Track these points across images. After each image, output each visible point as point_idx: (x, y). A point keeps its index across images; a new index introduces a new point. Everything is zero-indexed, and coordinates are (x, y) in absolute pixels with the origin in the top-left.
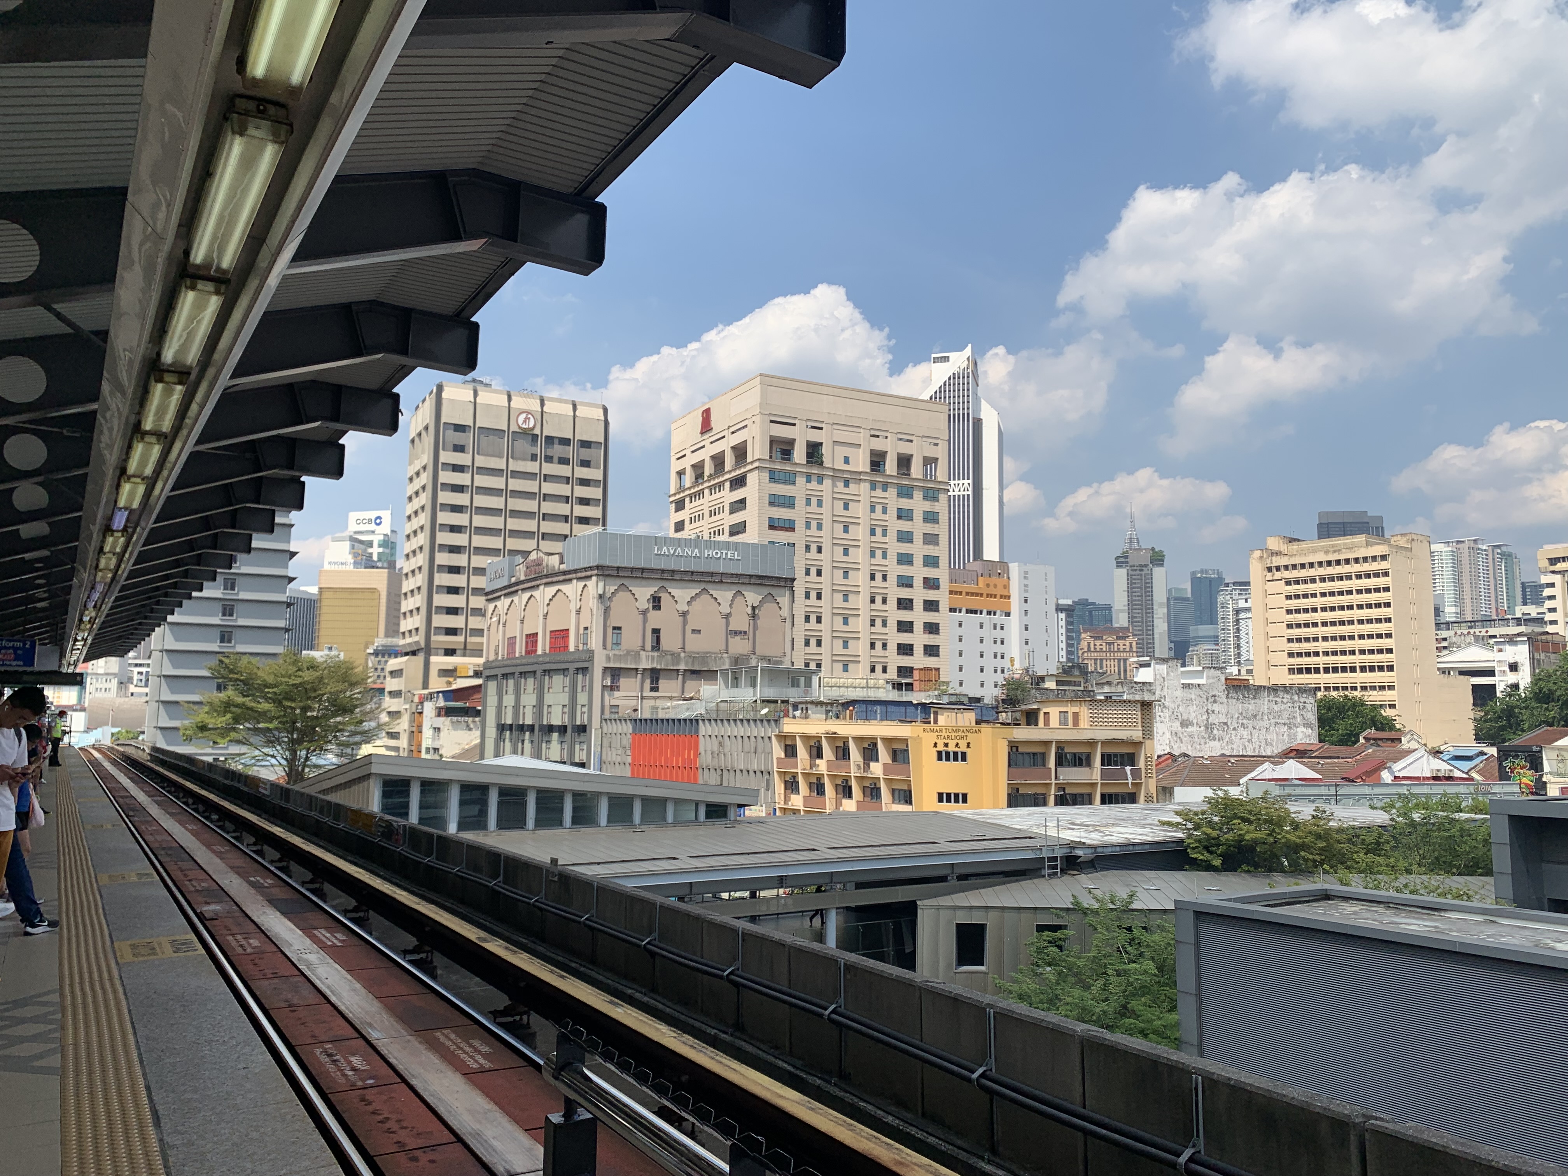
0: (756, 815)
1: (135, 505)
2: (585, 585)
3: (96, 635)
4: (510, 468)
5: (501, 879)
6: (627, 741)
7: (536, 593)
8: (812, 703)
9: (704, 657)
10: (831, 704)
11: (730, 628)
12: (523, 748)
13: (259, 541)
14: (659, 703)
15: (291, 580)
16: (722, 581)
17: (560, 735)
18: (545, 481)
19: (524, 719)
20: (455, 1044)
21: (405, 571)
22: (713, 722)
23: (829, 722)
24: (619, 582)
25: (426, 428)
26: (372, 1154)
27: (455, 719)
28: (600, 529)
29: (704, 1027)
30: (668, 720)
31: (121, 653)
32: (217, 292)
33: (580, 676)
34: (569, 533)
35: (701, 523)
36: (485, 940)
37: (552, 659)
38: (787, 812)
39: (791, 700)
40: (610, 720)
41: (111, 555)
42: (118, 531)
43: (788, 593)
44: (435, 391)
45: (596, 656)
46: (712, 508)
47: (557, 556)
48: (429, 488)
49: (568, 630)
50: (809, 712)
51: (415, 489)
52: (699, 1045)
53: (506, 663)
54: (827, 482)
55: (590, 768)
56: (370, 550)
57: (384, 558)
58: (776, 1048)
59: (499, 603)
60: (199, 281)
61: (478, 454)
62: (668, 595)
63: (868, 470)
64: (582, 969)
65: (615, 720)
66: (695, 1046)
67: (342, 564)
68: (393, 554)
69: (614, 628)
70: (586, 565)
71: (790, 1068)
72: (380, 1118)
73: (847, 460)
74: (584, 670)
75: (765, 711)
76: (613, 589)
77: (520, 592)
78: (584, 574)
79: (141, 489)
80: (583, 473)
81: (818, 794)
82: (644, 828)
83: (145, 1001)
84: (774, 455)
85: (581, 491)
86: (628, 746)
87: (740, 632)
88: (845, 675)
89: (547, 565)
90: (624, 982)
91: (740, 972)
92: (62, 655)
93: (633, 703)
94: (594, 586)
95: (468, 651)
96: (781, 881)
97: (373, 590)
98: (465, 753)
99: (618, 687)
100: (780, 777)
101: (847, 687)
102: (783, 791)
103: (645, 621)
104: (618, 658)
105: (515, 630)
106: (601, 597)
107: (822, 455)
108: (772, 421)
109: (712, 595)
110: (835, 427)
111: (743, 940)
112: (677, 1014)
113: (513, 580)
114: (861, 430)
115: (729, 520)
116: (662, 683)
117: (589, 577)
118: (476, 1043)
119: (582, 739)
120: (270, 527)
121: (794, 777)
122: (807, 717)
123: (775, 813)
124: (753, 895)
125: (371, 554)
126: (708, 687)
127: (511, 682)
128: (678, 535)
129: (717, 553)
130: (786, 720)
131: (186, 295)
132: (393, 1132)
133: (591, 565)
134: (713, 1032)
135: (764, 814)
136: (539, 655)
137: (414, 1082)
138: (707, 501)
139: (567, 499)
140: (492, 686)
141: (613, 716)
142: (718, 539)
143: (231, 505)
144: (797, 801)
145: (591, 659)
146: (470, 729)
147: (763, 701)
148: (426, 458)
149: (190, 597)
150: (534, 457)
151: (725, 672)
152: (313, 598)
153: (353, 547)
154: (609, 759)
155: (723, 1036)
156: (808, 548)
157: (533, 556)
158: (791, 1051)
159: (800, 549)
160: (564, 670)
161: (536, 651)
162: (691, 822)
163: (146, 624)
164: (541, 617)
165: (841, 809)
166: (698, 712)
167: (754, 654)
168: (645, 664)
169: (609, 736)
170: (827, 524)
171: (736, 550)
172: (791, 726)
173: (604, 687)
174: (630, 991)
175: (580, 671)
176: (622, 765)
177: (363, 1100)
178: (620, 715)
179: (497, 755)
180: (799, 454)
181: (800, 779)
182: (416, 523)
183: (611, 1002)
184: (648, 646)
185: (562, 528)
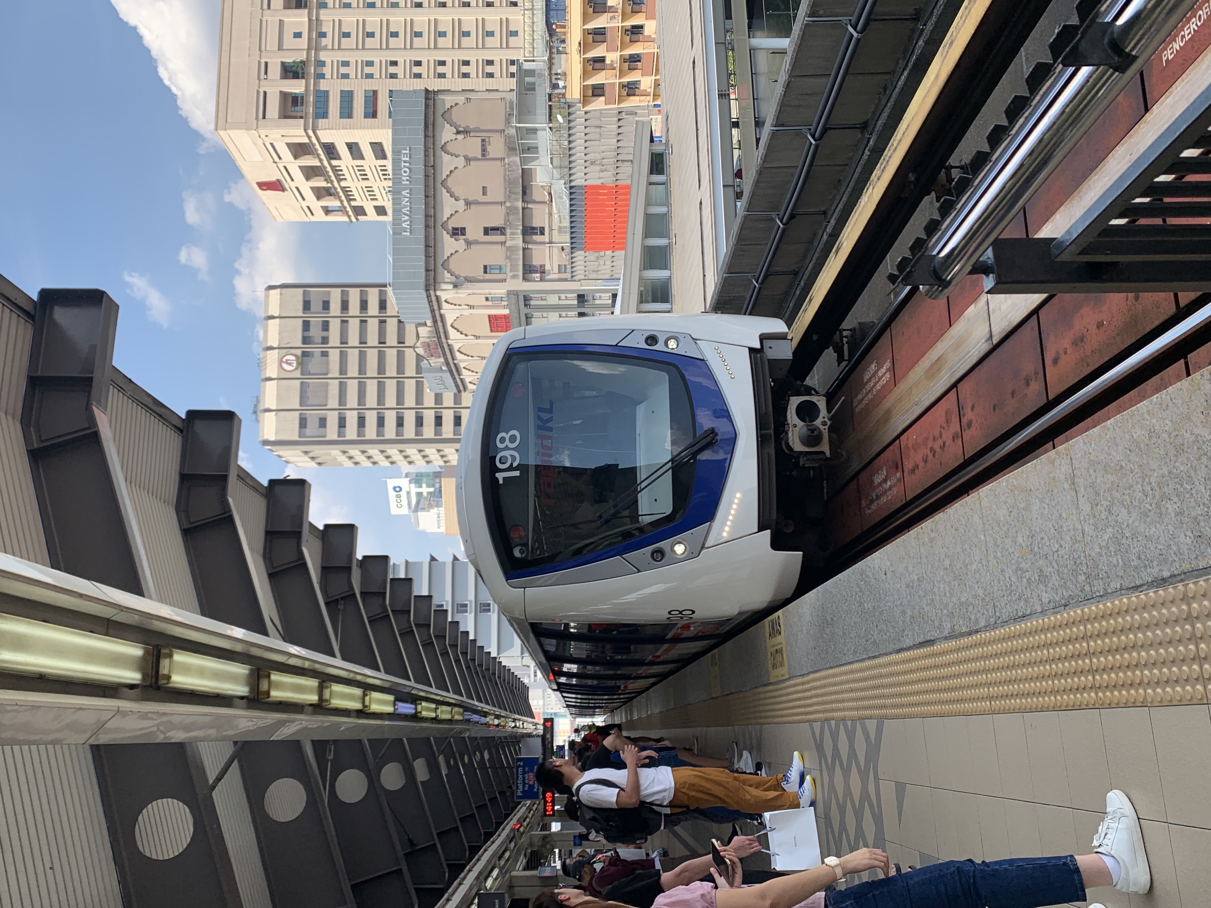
0: (660, 125)
1: (391, 698)
2: (446, 301)
3: (511, 712)
4: (337, 375)
6: (591, 255)
7: (456, 347)
8: (550, 69)
9: (509, 182)
10: (551, 48)
11: (480, 156)
13: (421, 589)
14: (555, 226)
15: (455, 559)
16: (433, 166)
18: (347, 343)
20: (867, 394)
21: (442, 464)
22: (572, 172)
23: (568, 51)
24: (440, 269)
25: (306, 453)
26: (962, 461)
28: (389, 290)
30: (571, 217)
32: (171, 656)
33: (532, 302)
34: (396, 319)
35: (375, 188)
38: (657, 93)
39: (548, 90)
40: (572, 272)
41: (439, 711)
42: (416, 709)
43: (440, 97)
44: (269, 447)
45: (513, 288)
46: (360, 178)
47: (420, 329)
48: (363, 447)
49: (489, 316)
50: (559, 71)
51: (365, 459)
52: (882, 164)
54: (323, 56)
55: (617, 290)
56: (425, 494)
57: (431, 482)
58: (885, 88)
59: (467, 380)
60: (161, 672)
61: (326, 405)
62: (450, 221)
63: (306, 11)
64: (802, 284)
65: (572, 267)
66: (882, 167)
67: (439, 517)
68: (428, 475)
69: (485, 272)
70: (426, 301)
71: (906, 73)
72: (930, 456)
73: (298, 35)
74: (527, 299)
75: (560, 118)
76: (447, 275)
77: (456, 362)
78: (435, 303)
79: (376, 695)
80: (335, 308)
81: (640, 61)
82: (672, 235)
83: (823, 656)
84: (299, 114)
85: (354, 308)
86: (596, 254)
87: (483, 146)
88: (521, 33)
89: (429, 337)
91: (813, 127)
92: (530, 735)
93: (556, 251)
94: (446, 293)
96: (723, 96)
99: (541, 266)
100: (623, 101)
101: (533, 31)
102: (637, 98)
103: (477, 242)
104: (513, 268)
106: (455, 286)
107: (294, 62)
108: (264, 117)
109: (448, 176)
110: (263, 48)
111: (782, 125)
112: (849, 190)
113: (444, 368)
114: (264, 19)
115: (370, 159)
116: (536, 223)
117: (438, 298)
118: (867, 377)
119: (590, 298)
120: (408, 581)
121: (624, 86)
122: (565, 74)
123: (659, 106)
124: (736, 125)
125: (428, 493)
126: (538, 177)
128: (390, 211)
129: (405, 172)
130: (568, 96)
132: (944, 444)
133: (425, 296)
134: (867, 152)
135: (659, 117)
138: (352, 183)
139: (363, 322)
141: (569, 270)
142: (390, 171)
143: (388, 615)
144: (646, 83)
145: (516, 294)
147: (550, 120)
148: (335, 452)
149: (475, 641)
150: (325, 354)
151: (523, 161)
153: (423, 509)
154: (608, 271)
155: (871, 142)
156: (393, 76)
157: (421, 351)
158: (889, 73)
159: (394, 85)
160: (527, 318)
162: (667, 189)
163: (500, 673)
164: (478, 341)
165: (653, 36)
166: (563, 186)
167: (504, 130)
168: (518, 241)
169: (587, 273)
170: (367, 56)
171: (400, 152)
172: (574, 93)
173: (542, 280)
174: (825, 237)
175: (527, 302)
176: (614, 259)
177: (913, 471)
178: (567, 263)
180: (296, 87)
181: (625, 80)
182: (397, 456)
183: (837, 252)
184: (501, 238)
185: (392, 326)
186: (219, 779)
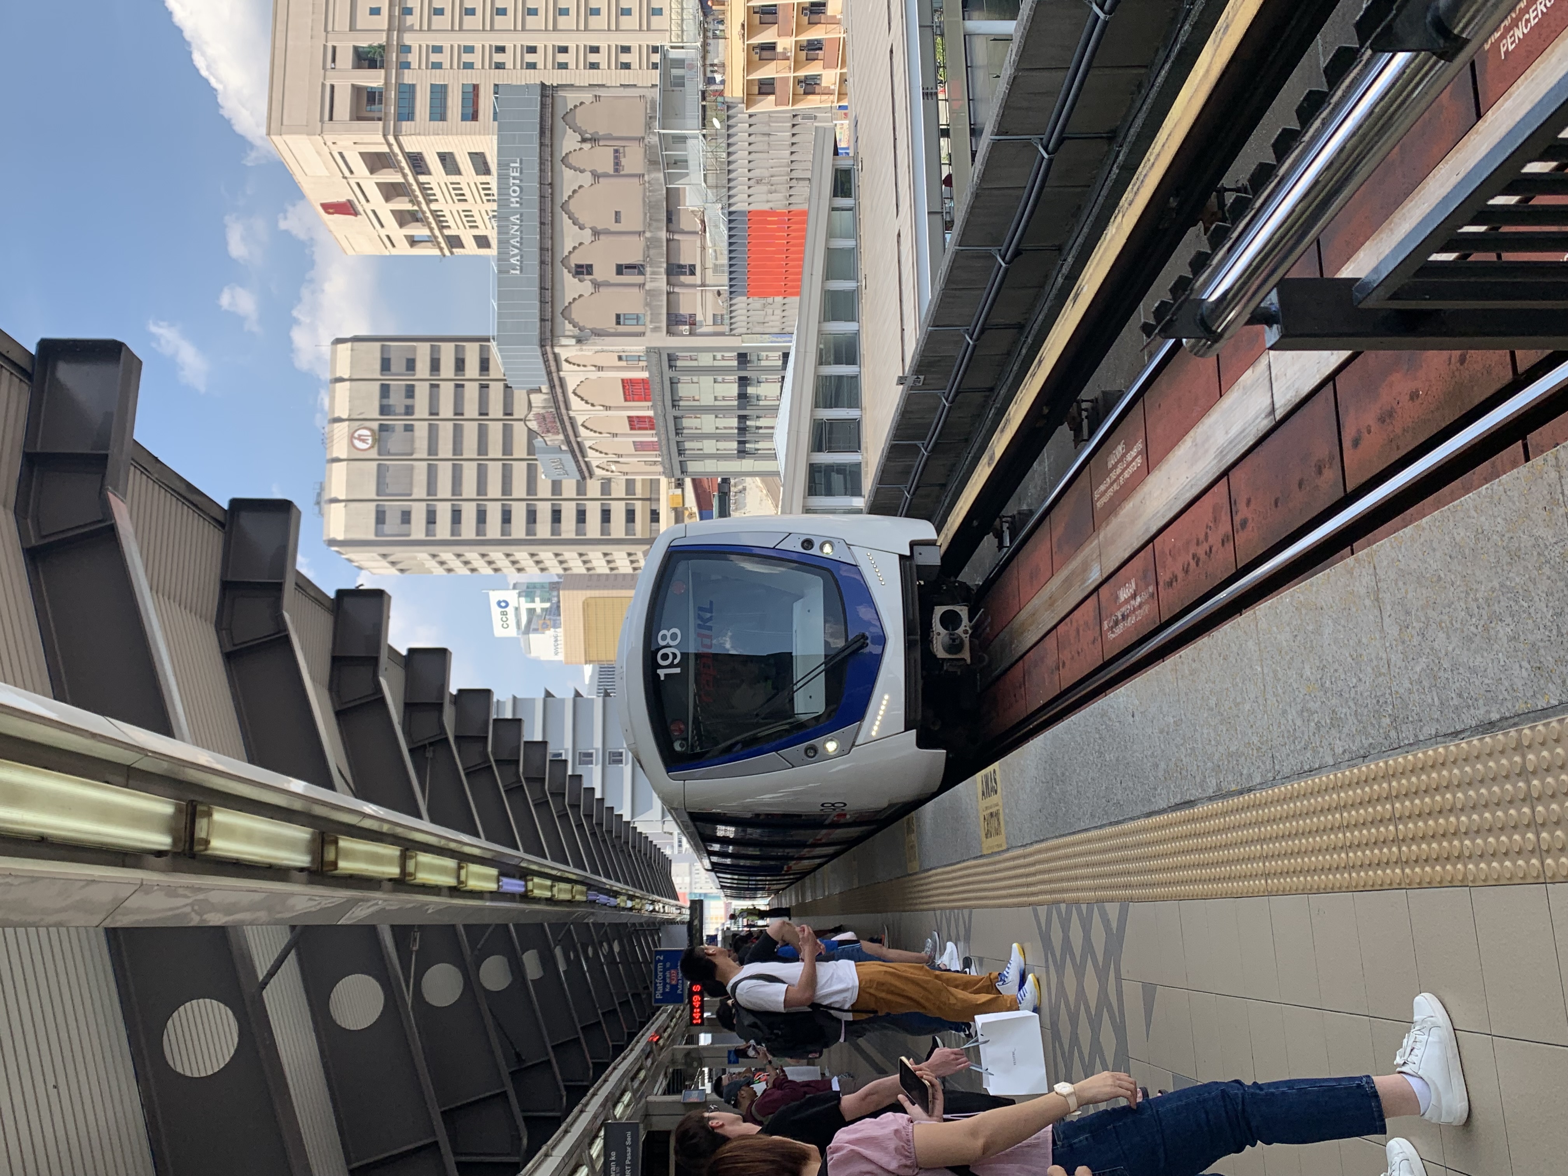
0: (847, 132)
1: (494, 872)
2: (566, 361)
3: (648, 891)
4: (425, 456)
5: (919, 443)
6: (756, 302)
7: (580, 420)
8: (704, 58)
9: (650, 206)
10: (705, 31)
11: (611, 172)
12: (766, 428)
13: (534, 732)
14: (709, 264)
15: (578, 694)
16: (551, 184)
17: (749, 385)
18: (437, 414)
19: (732, 428)
20: (1112, 484)
21: (561, 572)
22: (731, 193)
23: (728, 34)
24: (559, 318)
25: (384, 556)
26: (1234, 571)
27: (732, 507)
28: (493, 345)
29: (1109, 183)
30: (730, 252)
31: (666, 863)
32: (209, 814)
33: (679, 363)
34: (501, 384)
35: (475, 213)
36: (991, 458)
37: (659, 398)
38: (843, 91)
39: (701, 87)
40: (731, 324)
41: (555, 890)
42: (526, 886)
43: (561, 93)
44: (336, 548)
45: (654, 345)
46: (455, 198)
47: (532, 396)
48: (459, 549)
49: (623, 381)
50: (716, 61)
51: (461, 565)
52: (1134, 185)
53: (665, 452)
54: (408, 39)
55: (790, 347)
56: (539, 611)
57: (547, 596)
58: (1140, 86)
59: (594, 463)
60: (196, 836)
61: (410, 495)
62: (572, 256)
64: (1030, 340)
65: (731, 318)
66: (1135, 189)
67: (556, 641)
68: (542, 586)
69: (618, 323)
70: (541, 360)
71: (1167, 67)
72: (1193, 563)
73: (375, 11)
74: (672, 359)
75: (716, 123)
76: (569, 326)
77: (579, 439)
78: (552, 363)
79: (474, 868)
80: (423, 368)
81: (821, 49)
82: (861, 277)
83: (1051, 821)
84: (377, 115)
85: (447, 369)
86: (762, 301)
87: (616, 158)
88: (666, 12)
89: (544, 408)
90: (1047, 288)
91: (1045, 137)
92: (672, 922)
93: (710, 297)
94: (567, 349)
95: (653, 496)
96: (929, 95)
97: (586, 605)
98: (772, 493)
99: (691, 316)
100: (799, 101)
101: (682, 9)
102: (816, 98)
103: (607, 284)
104: (655, 318)
105: (627, 441)
106: (579, 341)
107: (370, 46)
108: (331, 119)
109: (570, 197)
110: (330, 28)
111: (1006, 133)
112: (1091, 218)
113: (564, 448)
115: (469, 175)
116: (685, 260)
117: (556, 357)
118: (1112, 462)
119: (754, 358)
120: (516, 723)
121: (800, 82)
122: (723, 65)
123: (845, 108)
124: (945, 133)
125: (543, 609)
126: (687, 200)
127: (688, 445)
128: (494, 243)
129: (514, 191)
130: (727, 94)
131: (216, 849)
132: (1210, 549)
133: (539, 353)
134: (1115, 170)
135: (846, 122)
136: (655, 413)
137: (1154, 529)
138: (445, 205)
139: (459, 387)
140: (694, 467)
141: (727, 321)
142: (495, 191)
143: (491, 766)
144: (829, 78)
145: (658, 351)
146: (744, 489)
147: (704, 125)
148: (422, 555)
149: (602, 800)
150: (409, 428)
151: (668, 178)
152: (598, 669)
153: (536, 630)
154: (778, 323)
155: (1121, 157)
156: (500, 66)
157: (533, 425)
158: (1146, 67)
159: (501, 78)
160: (672, 383)
161: (649, 417)
162: (855, 216)
163: (634, 842)
164: (609, 413)
165: (839, 17)
166: (720, 212)
167: (643, 138)
168: (661, 283)
169: (750, 325)
170: (465, 40)
171: (508, 165)
172: (735, 90)
173: (691, 334)
174: (1060, 280)
175: (673, 363)
176: (786, 307)
177: (1170, 584)
178: (724, 312)
179: (774, 457)
180: (373, 79)
181: (802, 73)
182: (502, 562)
183: (1075, 300)
184: (639, 279)
185: (496, 392)
186: (271, 974)
